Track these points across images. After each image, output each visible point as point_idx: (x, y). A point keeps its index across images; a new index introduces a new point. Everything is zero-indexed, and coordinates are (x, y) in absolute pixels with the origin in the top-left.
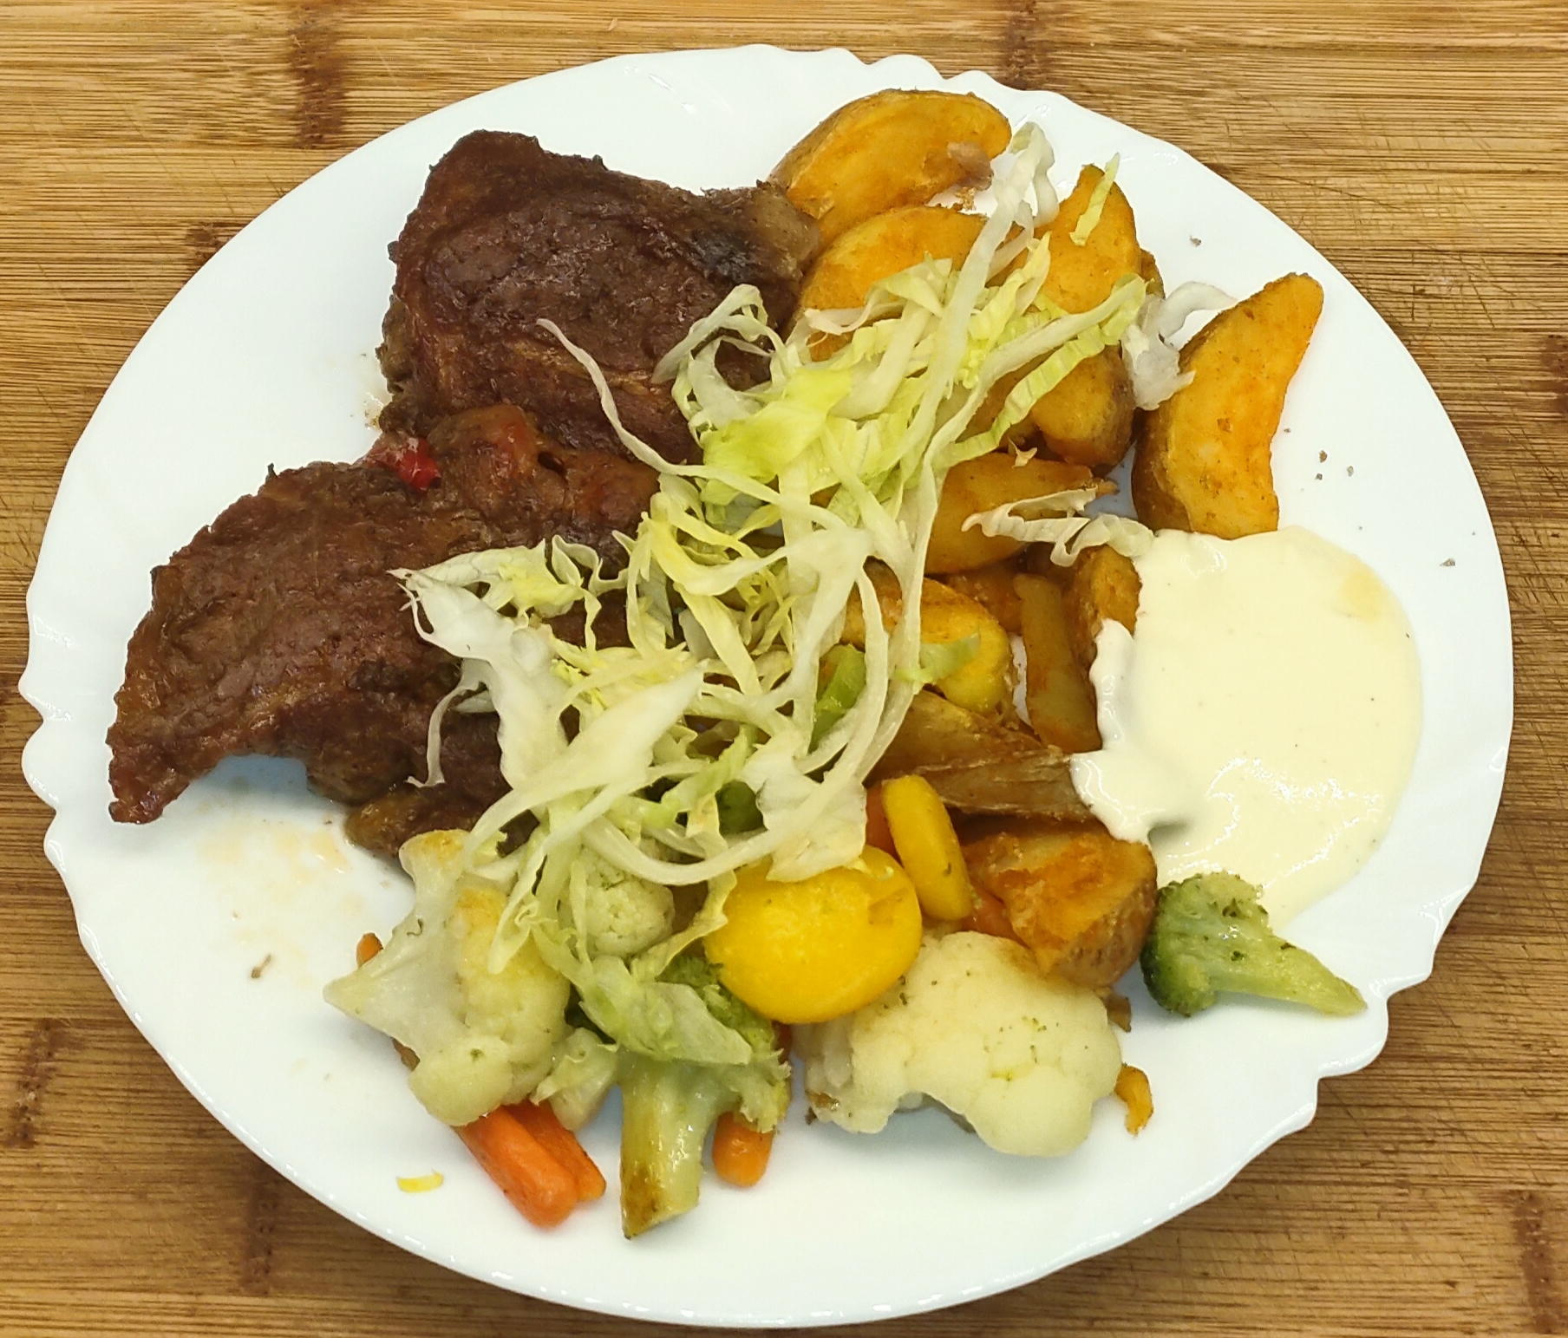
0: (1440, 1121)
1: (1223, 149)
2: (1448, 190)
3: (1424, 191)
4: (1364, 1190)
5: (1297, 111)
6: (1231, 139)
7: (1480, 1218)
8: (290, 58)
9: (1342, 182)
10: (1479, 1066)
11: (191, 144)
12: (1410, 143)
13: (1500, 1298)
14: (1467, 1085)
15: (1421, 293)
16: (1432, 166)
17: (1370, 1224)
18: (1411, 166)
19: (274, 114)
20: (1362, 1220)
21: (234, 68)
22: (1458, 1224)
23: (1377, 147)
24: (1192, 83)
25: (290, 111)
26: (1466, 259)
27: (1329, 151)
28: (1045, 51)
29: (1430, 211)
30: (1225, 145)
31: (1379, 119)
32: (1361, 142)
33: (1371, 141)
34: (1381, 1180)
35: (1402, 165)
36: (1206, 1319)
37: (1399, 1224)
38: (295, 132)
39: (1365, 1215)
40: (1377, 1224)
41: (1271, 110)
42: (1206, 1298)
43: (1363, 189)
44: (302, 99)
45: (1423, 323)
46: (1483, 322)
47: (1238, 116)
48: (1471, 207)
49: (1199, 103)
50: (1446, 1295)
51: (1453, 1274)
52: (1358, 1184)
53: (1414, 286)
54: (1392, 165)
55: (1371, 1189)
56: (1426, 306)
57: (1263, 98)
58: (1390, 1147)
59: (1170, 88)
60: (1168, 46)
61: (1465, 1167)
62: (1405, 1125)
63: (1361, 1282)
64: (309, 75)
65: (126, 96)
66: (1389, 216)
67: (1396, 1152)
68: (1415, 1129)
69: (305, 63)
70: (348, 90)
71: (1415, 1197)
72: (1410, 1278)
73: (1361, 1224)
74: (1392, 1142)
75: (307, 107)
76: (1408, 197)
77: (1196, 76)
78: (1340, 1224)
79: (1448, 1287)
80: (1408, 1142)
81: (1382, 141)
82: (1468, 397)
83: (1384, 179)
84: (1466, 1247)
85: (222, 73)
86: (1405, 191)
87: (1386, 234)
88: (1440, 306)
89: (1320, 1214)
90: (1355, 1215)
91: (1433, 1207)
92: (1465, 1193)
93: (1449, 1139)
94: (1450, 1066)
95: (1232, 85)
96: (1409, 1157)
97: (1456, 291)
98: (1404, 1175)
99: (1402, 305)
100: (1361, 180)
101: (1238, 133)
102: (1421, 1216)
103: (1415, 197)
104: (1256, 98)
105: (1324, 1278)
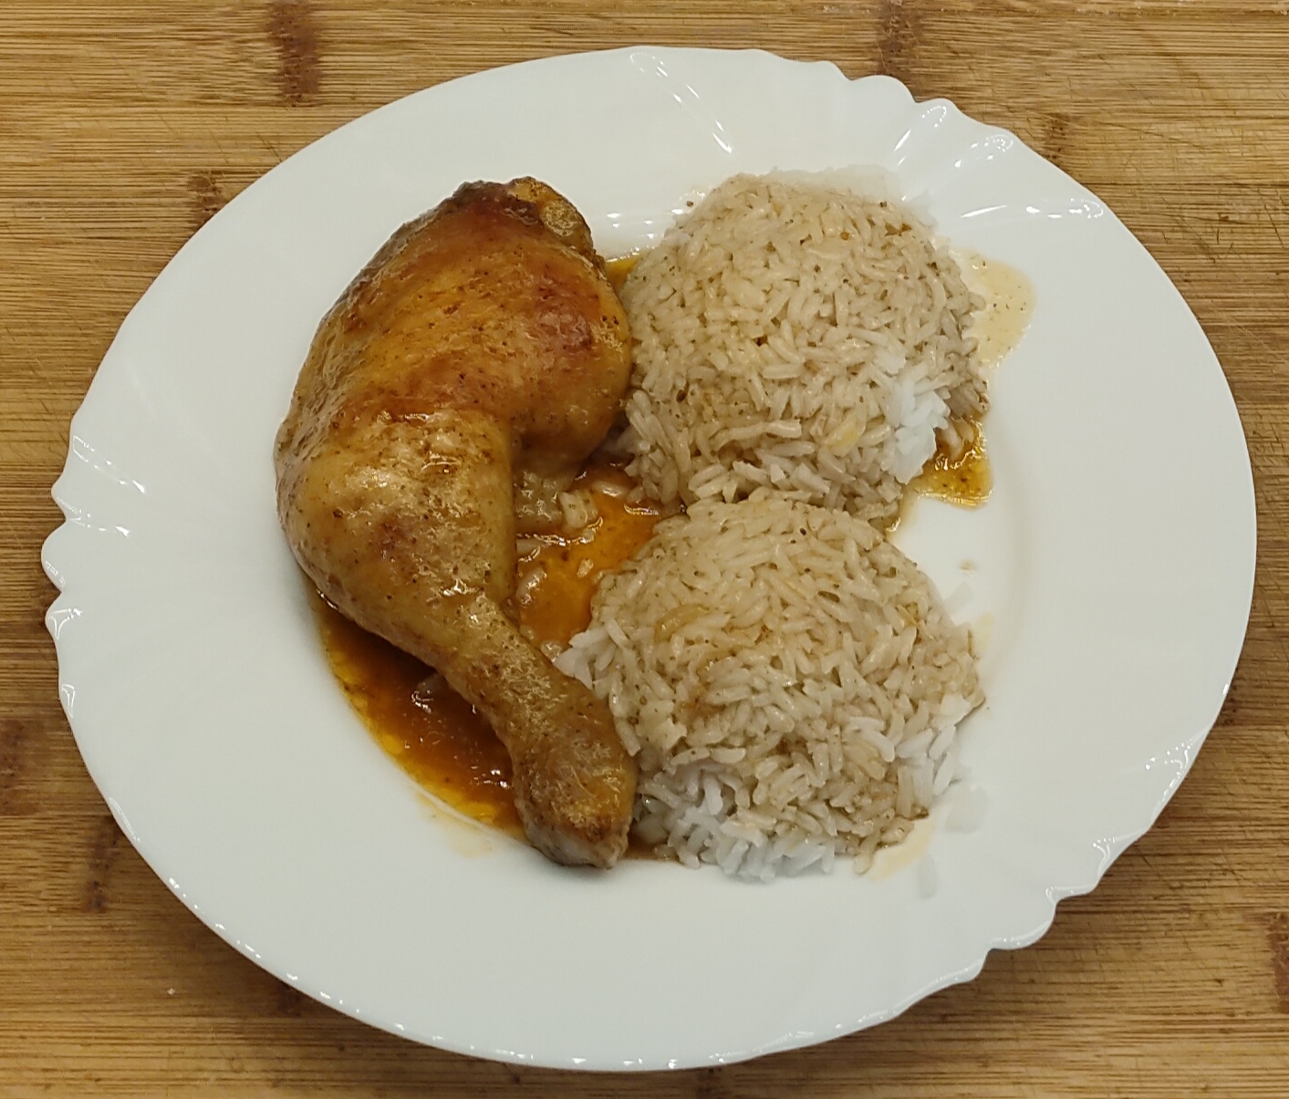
0: (1216, 864)
1: (1067, 101)
2: (1250, 134)
3: (1231, 135)
4: (1155, 915)
5: (1127, 68)
6: (1073, 92)
7: (1243, 933)
8: (270, 28)
9: (1164, 128)
10: (1248, 823)
12: (1221, 94)
13: (1256, 990)
14: (1238, 837)
15: (1225, 220)
16: (1238, 113)
17: (1159, 940)
18: (1221, 113)
20: (1154, 938)
22: (1227, 938)
23: (1194, 98)
24: (1041, 45)
26: (1263, 191)
27: (1153, 102)
28: (918, 17)
29: (1235, 151)
30: (1067, 97)
31: (1196, 74)
32: (1179, 93)
33: (1188, 93)
34: (1169, 908)
35: (1213, 113)
36: (1032, 1013)
37: (1182, 939)
40: (1165, 940)
41: (1105, 67)
42: (1031, 998)
43: (1181, 133)
45: (1225, 244)
46: (1275, 243)
47: (1078, 72)
48: (1268, 147)
49: (1047, 61)
50: (1215, 989)
51: (1220, 975)
52: (1152, 912)
53: (1220, 214)
54: (1205, 113)
55: (1161, 915)
56: (1229, 230)
57: (1100, 57)
58: (1176, 884)
59: (1020, 49)
60: (1024, 13)
61: (1234, 897)
62: (1188, 867)
63: (1150, 982)
66: (1201, 156)
67: (1181, 887)
68: (1196, 870)
71: (1194, 920)
72: (1187, 977)
73: (1153, 941)
74: (1178, 880)
76: (1217, 140)
77: (1044, 38)
78: (1135, 941)
79: (1218, 984)
80: (1190, 880)
81: (1198, 92)
82: (1262, 305)
83: (1198, 125)
84: (1230, 954)
86: (1215, 134)
87: (1198, 171)
88: (1240, 230)
89: (1122, 935)
90: (1149, 934)
92: (1232, 916)
93: (1222, 877)
94: (1225, 823)
95: (1074, 46)
96: (1192, 891)
97: (1254, 217)
98: (1186, 904)
99: (1209, 230)
100: (1181, 126)
101: (1078, 87)
102: (1198, 933)
103: (1223, 140)
104: (1093, 57)
105: (1123, 980)
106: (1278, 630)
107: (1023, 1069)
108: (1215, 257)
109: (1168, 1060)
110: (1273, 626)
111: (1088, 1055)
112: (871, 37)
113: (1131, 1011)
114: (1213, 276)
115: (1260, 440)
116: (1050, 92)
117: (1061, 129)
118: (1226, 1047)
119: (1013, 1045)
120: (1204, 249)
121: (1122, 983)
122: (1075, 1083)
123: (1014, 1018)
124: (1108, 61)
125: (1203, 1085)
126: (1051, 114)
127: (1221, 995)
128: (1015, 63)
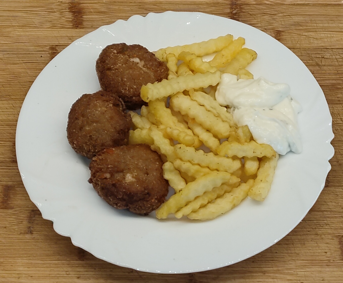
0: (324, 223)
1: (280, 27)
2: (330, 35)
3: (324, 36)
4: (309, 236)
5: (296, 18)
6: (282, 25)
7: (332, 240)
8: (69, 8)
9: (306, 34)
10: (332, 212)
11: (49, 28)
12: (321, 25)
13: (336, 255)
14: (330, 216)
15: (323, 57)
16: (326, 30)
17: (310, 242)
18: (321, 30)
19: (67, 21)
20: (308, 241)
21: (57, 11)
22: (328, 242)
23: (314, 26)
24: (274, 13)
25: (71, 20)
26: (333, 50)
27: (304, 27)
28: (240, 6)
29: (326, 40)
30: (281, 26)
31: (315, 20)
32: (311, 25)
33: (313, 25)
34: (312, 234)
35: (320, 30)
36: (277, 260)
37: (316, 242)
38: (72, 25)
39: (309, 240)
40: (311, 242)
42: (276, 257)
43: (311, 35)
44: (73, 18)
45: (324, 64)
46: (337, 63)
47: (284, 20)
48: (334, 39)
49: (275, 17)
50: (325, 255)
51: (326, 251)
53: (322, 56)
54: (317, 30)
55: (310, 236)
56: (324, 60)
57: (289, 16)
58: (314, 228)
59: (268, 14)
60: (268, 4)
61: (330, 231)
62: (317, 224)
63: (308, 253)
64: (74, 12)
65: (33, 17)
66: (316, 41)
67: (315, 229)
68: (319, 224)
69: (73, 10)
70: (83, 16)
71: (319, 237)
72: (318, 252)
73: (308, 242)
74: (315, 227)
75: (74, 19)
76: (321, 37)
77: (274, 11)
78: (303, 242)
79: (325, 253)
80: (318, 227)
81: (315, 25)
82: (333, 79)
83: (316, 33)
84: (329, 246)
85: (54, 12)
86: (320, 36)
87: (316, 45)
88: (327, 60)
89: (300, 241)
90: (307, 241)
91: (322, 239)
92: (329, 236)
93: (326, 226)
94: (326, 212)
95: (282, 13)
96: (318, 230)
97: (331, 57)
98: (317, 233)
99: (319, 60)
100: (311, 33)
101: (283, 23)
102: (320, 240)
103: (322, 37)
104: (287, 16)
105: (300, 252)
106: (339, 163)
107: (274, 275)
108: (321, 67)
109: (313, 273)
110: (338, 162)
111: (292, 272)
112: (229, 11)
113: (303, 260)
114: (320, 72)
115: (334, 114)
116: (276, 25)
117: (279, 34)
118: (328, 269)
119: (272, 269)
120: (318, 65)
121: (300, 253)
122: (288, 278)
123: (272, 262)
124: (291, 17)
125: (322, 279)
126: (277, 30)
127: (326, 256)
128: (266, 17)
